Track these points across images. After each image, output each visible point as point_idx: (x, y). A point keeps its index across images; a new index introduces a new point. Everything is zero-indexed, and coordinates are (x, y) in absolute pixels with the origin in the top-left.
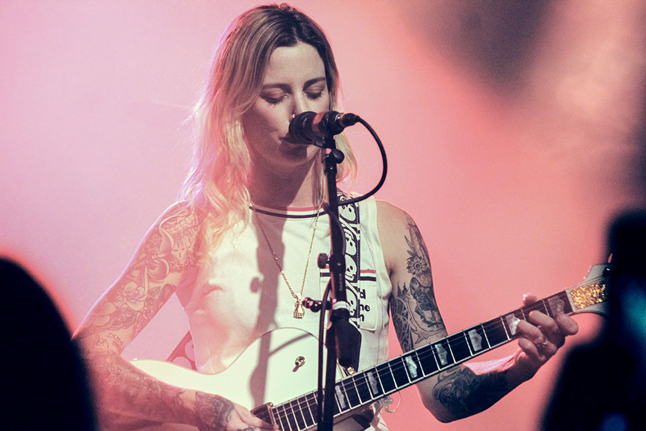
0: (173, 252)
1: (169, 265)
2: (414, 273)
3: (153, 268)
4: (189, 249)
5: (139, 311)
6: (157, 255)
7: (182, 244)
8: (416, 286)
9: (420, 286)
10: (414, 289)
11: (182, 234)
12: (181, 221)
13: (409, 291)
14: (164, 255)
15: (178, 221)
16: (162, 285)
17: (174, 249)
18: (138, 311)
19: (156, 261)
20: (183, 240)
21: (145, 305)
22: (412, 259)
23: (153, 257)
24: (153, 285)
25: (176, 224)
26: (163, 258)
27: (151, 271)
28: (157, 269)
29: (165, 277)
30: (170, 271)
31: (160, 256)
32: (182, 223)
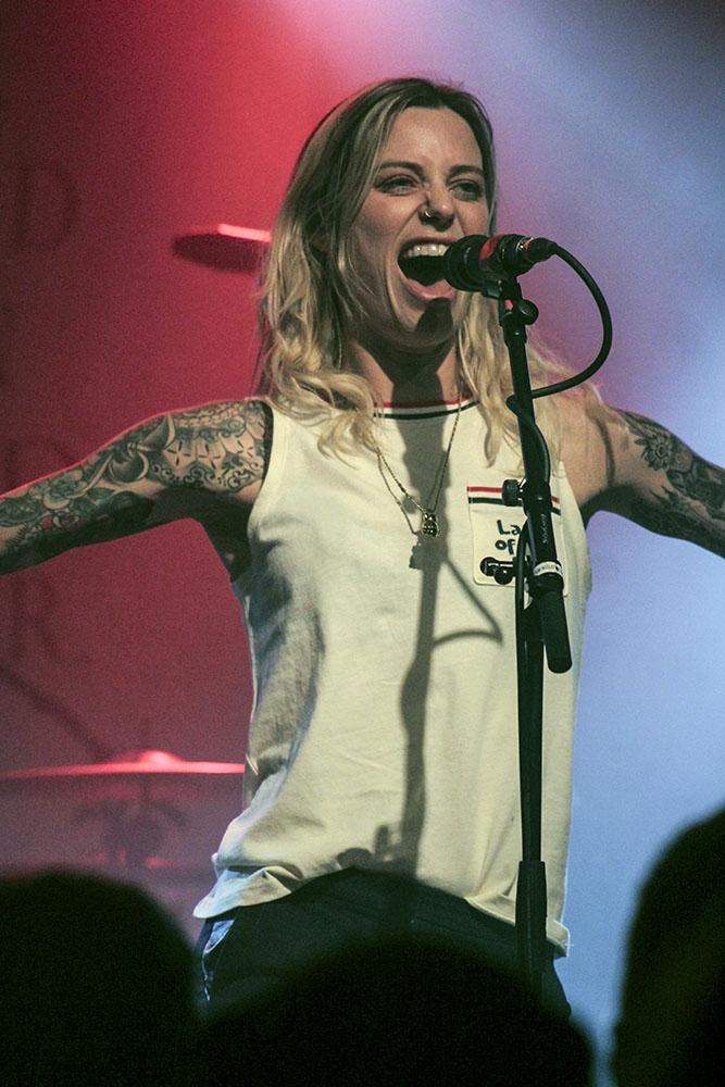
0: (165, 452)
1: (150, 466)
2: (665, 465)
3: (120, 461)
4: (200, 460)
5: (52, 511)
6: (137, 444)
7: (189, 447)
8: (680, 480)
9: (684, 474)
10: (681, 486)
11: (195, 434)
12: (204, 416)
13: (679, 493)
14: (147, 449)
15: (200, 415)
16: (118, 490)
17: (170, 448)
18: (49, 509)
19: (130, 453)
20: (194, 442)
21: (68, 506)
22: (648, 449)
23: (129, 445)
24: (104, 484)
25: (194, 417)
26: (144, 452)
27: (115, 464)
28: (125, 464)
29: (132, 480)
30: (147, 476)
31: (140, 447)
32: (203, 419)
